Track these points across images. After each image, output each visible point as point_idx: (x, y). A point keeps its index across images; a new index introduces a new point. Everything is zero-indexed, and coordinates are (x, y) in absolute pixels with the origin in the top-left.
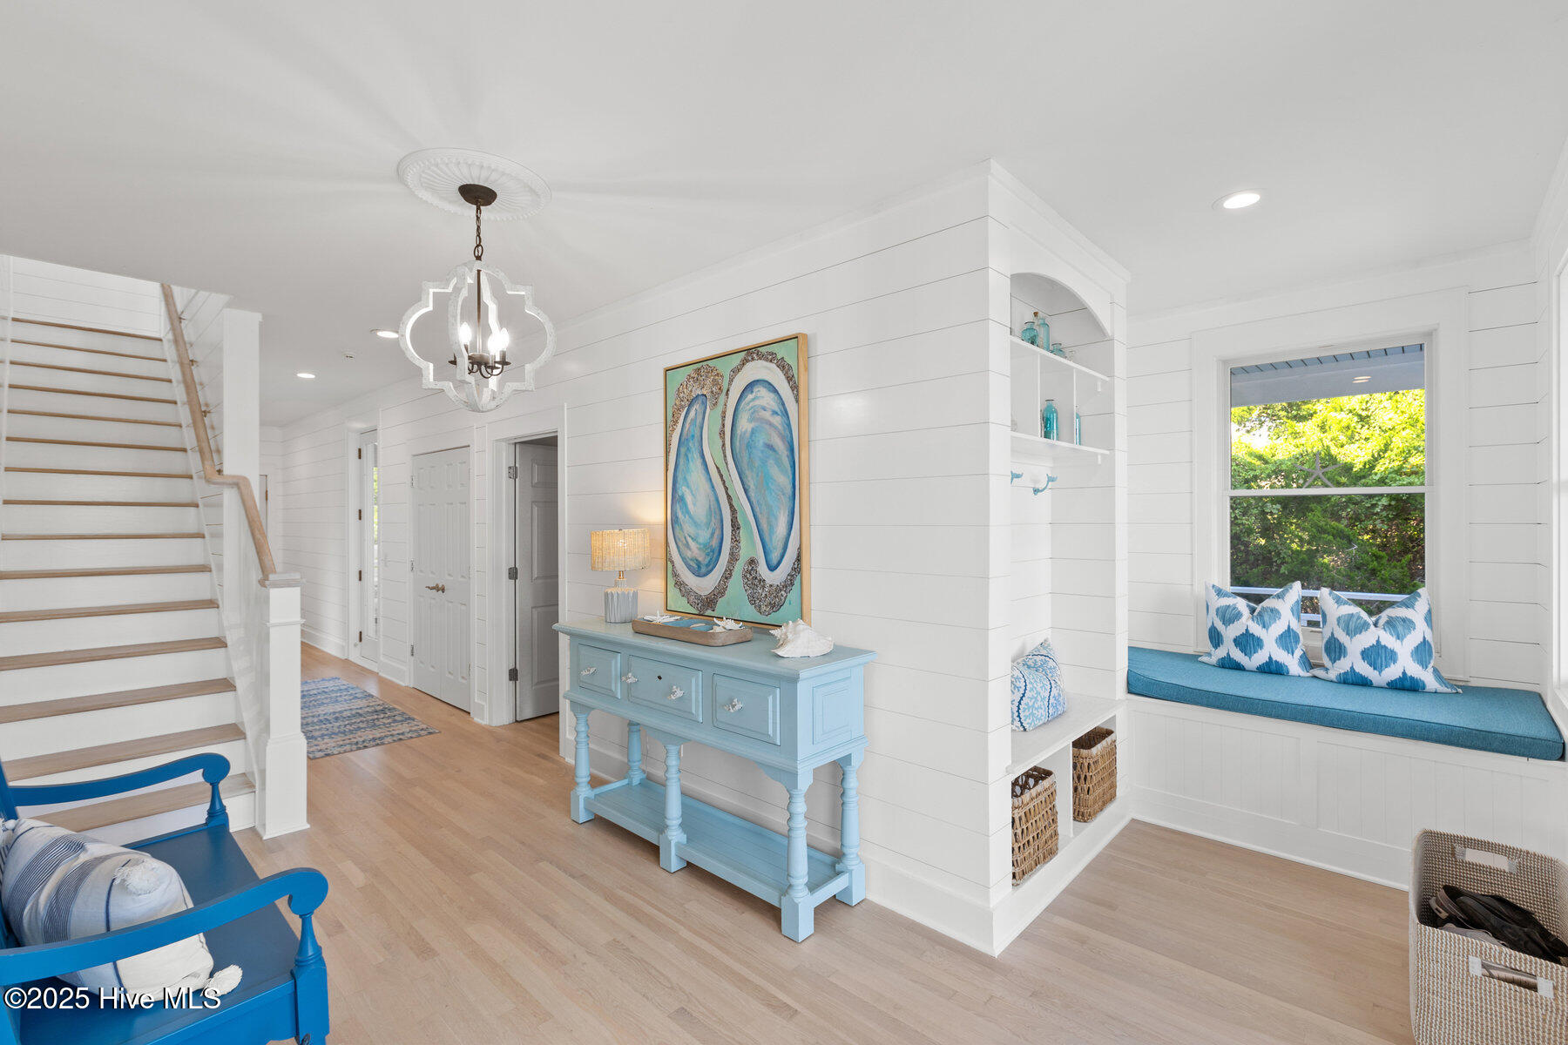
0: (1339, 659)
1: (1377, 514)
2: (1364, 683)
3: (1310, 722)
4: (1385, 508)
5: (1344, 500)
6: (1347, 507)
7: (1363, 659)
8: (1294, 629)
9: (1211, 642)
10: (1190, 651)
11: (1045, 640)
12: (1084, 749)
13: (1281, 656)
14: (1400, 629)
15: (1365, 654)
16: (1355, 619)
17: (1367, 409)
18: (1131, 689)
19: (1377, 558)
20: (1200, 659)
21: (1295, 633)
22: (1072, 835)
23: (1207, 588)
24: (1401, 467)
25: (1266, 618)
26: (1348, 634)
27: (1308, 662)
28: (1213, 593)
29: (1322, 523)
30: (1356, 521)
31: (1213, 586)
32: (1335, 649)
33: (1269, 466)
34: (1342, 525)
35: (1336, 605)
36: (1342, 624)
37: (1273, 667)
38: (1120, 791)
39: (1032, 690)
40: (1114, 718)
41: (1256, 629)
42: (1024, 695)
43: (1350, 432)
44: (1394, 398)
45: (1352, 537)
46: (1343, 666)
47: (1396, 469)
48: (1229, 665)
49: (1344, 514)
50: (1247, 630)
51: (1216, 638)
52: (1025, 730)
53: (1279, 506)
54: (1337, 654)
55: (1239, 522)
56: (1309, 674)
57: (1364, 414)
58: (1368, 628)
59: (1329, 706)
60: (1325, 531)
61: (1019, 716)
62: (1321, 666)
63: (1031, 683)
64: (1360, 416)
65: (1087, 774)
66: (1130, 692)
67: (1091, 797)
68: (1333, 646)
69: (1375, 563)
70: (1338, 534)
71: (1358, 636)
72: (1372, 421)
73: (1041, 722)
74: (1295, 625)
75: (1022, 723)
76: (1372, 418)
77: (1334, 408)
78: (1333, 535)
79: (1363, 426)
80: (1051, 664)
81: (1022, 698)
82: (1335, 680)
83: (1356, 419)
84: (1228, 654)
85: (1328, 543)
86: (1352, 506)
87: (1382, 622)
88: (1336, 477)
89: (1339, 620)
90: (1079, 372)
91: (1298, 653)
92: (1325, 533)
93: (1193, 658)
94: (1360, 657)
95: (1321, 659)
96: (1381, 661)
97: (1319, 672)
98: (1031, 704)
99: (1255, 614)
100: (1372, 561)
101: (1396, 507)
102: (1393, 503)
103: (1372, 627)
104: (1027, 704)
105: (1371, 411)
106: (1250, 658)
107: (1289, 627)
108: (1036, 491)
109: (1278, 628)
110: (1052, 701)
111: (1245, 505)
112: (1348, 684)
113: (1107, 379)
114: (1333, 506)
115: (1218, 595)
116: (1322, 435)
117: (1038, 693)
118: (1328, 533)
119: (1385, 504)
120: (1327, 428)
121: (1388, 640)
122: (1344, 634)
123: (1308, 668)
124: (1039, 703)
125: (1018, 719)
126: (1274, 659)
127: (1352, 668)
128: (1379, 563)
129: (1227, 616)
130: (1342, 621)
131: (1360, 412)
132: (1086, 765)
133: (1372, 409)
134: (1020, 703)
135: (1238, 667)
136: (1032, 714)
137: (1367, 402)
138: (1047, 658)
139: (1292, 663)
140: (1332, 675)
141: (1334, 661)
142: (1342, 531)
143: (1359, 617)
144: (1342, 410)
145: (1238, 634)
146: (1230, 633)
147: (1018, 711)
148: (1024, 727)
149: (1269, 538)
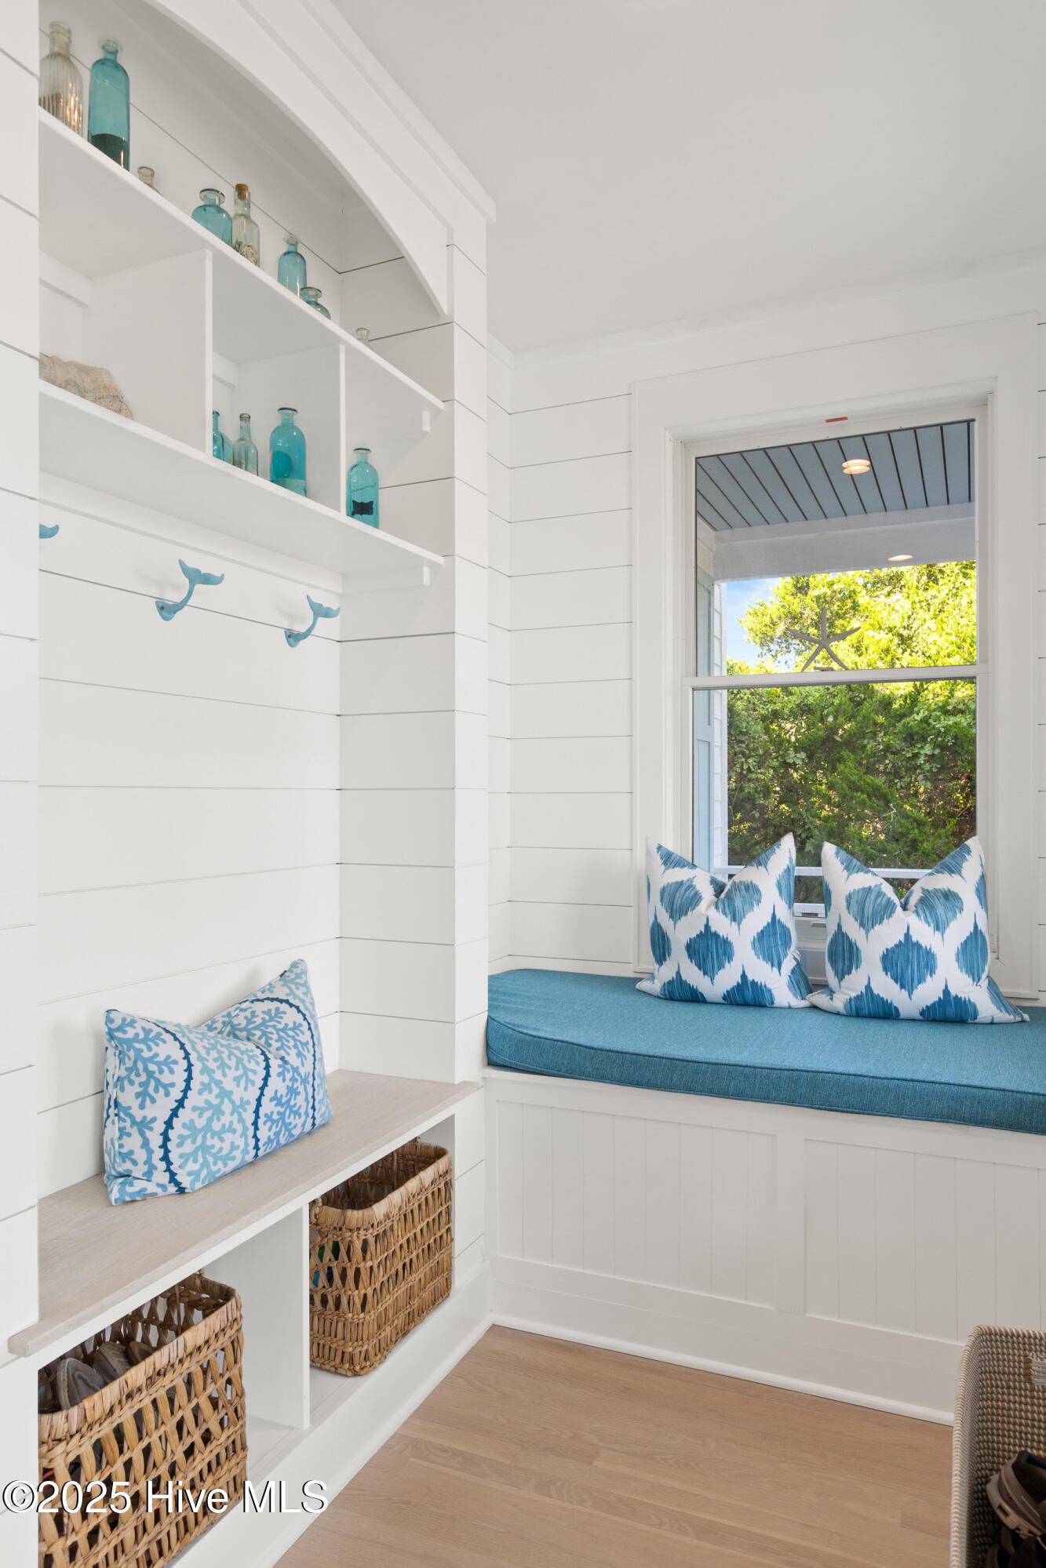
0: (849, 972)
1: (920, 767)
2: (886, 1013)
3: (791, 1101)
4: (931, 758)
5: (881, 747)
6: (885, 757)
7: (885, 969)
8: (783, 920)
9: (654, 953)
10: (628, 972)
11: (294, 965)
12: (354, 1208)
13: (761, 972)
14: (940, 910)
15: (889, 961)
16: (873, 897)
17: (908, 628)
18: (493, 1060)
19: (920, 824)
20: (639, 986)
21: (783, 927)
22: (306, 1425)
23: (648, 853)
24: (946, 703)
25: (738, 902)
26: (862, 925)
27: (806, 981)
28: (658, 861)
29: (854, 778)
30: (895, 777)
31: (660, 848)
32: (844, 954)
33: (793, 698)
34: (880, 781)
35: (845, 873)
36: (854, 907)
37: (749, 994)
38: (462, 1276)
39: (206, 1087)
40: (450, 1121)
41: (721, 925)
42: (181, 1103)
43: (889, 657)
44: (939, 617)
45: (889, 797)
46: (853, 985)
47: (941, 704)
48: (681, 994)
49: (882, 768)
50: (707, 927)
51: (660, 946)
52: (181, 1190)
53: (803, 755)
54: (847, 963)
55: (754, 776)
56: (804, 1003)
57: (905, 633)
58: (892, 912)
59: (823, 1067)
60: (858, 789)
61: (165, 1158)
62: (824, 986)
63: (205, 1070)
64: (901, 636)
65: (361, 1265)
66: (491, 1063)
67: (371, 1316)
68: (840, 949)
69: (916, 831)
70: (875, 793)
71: (877, 927)
72: (914, 644)
73: (232, 1165)
74: (784, 915)
75: (173, 1175)
76: (914, 639)
77: (873, 625)
78: (869, 796)
79: (904, 651)
80: (291, 1017)
81: (175, 1113)
82: (842, 1011)
83: (896, 640)
84: (678, 974)
85: (863, 804)
86: (890, 756)
87: (914, 900)
88: (872, 715)
89: (849, 899)
90: (351, 350)
91: (789, 964)
92: (857, 792)
93: (627, 984)
94: (880, 966)
95: (824, 974)
96: (912, 973)
97: (819, 998)
98: (200, 1123)
99: (723, 895)
100: (913, 829)
101: (941, 757)
102: (937, 751)
103: (899, 909)
104: (190, 1126)
105: (913, 629)
106: (712, 979)
107: (774, 916)
108: (293, 638)
109: (756, 920)
110: (267, 1107)
111: (761, 752)
112: (863, 1017)
113: (441, 405)
114: (868, 757)
115: (665, 863)
116: (857, 659)
117: (225, 1094)
118: (862, 792)
119: (929, 753)
120: (863, 649)
121: (923, 933)
122: (856, 925)
123: (804, 990)
124: (226, 1119)
125: (163, 1165)
126: (750, 978)
127: (868, 987)
128: (920, 832)
129: (677, 902)
130: (853, 902)
131: (901, 631)
132: (358, 1245)
133: (915, 626)
134: (169, 1124)
135: (694, 997)
136: (204, 1148)
137: (909, 617)
138: (284, 1007)
139: (778, 984)
140: (839, 1003)
141: (841, 976)
142: (877, 789)
143: (880, 894)
144: (880, 628)
145: (693, 935)
146: (682, 932)
147: (164, 1146)
148: (177, 1184)
149: (793, 803)
